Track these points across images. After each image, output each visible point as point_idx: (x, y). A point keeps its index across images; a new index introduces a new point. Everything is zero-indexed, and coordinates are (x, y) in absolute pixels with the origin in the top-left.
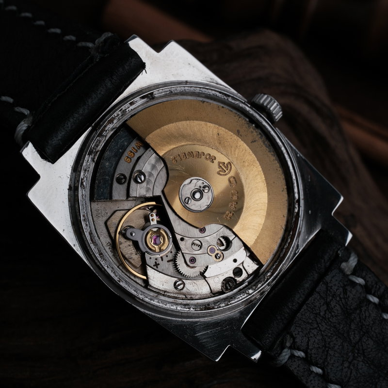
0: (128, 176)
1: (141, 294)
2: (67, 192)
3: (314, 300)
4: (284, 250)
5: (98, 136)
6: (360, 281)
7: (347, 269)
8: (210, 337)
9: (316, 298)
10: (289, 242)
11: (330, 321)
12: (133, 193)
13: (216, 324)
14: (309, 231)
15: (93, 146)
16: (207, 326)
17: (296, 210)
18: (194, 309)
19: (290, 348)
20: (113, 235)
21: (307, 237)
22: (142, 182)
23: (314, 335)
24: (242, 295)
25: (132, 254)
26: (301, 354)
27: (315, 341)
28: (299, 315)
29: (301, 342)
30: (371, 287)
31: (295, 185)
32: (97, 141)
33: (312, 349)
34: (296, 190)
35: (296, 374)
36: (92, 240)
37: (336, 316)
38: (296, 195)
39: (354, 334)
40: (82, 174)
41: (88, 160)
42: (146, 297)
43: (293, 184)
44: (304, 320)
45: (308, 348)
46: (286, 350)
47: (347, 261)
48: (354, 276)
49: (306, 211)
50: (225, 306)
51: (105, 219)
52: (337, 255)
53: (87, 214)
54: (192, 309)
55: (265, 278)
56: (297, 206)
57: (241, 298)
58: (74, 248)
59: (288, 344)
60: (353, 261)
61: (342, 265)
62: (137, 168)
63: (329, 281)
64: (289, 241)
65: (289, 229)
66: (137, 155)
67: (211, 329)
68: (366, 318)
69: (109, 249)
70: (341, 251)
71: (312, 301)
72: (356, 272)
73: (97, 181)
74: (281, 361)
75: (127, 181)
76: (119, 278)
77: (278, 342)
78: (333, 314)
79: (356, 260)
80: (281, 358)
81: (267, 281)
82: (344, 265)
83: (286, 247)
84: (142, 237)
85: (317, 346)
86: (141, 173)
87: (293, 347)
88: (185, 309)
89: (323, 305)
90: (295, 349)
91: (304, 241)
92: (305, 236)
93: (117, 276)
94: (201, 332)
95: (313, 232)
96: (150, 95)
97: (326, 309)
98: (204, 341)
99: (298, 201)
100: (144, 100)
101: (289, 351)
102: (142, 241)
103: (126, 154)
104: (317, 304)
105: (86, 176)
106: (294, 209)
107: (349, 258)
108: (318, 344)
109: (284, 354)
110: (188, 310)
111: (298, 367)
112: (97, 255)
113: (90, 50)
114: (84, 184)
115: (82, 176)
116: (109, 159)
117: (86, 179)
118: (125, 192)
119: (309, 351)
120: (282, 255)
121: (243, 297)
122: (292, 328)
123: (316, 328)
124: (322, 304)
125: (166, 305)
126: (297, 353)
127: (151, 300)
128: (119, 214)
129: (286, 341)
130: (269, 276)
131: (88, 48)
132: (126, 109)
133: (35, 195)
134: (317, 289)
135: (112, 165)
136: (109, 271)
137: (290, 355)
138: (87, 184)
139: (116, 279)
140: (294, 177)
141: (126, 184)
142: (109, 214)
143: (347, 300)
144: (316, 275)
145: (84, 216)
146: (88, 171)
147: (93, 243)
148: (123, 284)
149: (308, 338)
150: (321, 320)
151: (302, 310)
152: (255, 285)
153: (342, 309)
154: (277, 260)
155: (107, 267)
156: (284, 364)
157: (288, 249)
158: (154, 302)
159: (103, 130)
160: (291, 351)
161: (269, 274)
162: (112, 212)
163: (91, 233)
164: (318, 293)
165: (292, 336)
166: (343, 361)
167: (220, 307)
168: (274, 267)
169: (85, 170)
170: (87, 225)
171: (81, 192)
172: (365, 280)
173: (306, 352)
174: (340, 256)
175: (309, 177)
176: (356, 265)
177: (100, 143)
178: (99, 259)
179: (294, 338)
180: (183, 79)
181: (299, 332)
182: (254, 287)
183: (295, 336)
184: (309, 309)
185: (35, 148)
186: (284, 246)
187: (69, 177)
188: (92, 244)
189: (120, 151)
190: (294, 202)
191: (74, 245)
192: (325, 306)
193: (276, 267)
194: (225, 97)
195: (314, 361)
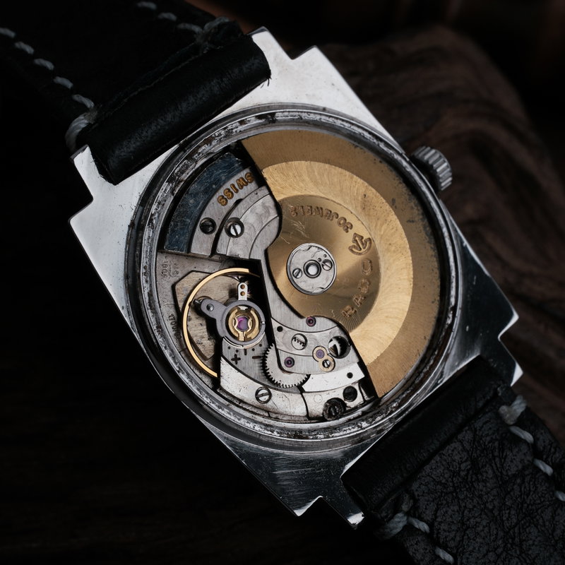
0: (218, 223)
1: (206, 397)
2: (126, 229)
3: (453, 451)
4: (422, 375)
5: (186, 159)
6: (527, 436)
7: (508, 416)
8: (294, 480)
9: (455, 448)
10: (432, 365)
11: (474, 487)
12: (221, 249)
13: (306, 463)
14: (462, 355)
15: (176, 171)
16: (293, 463)
17: (449, 321)
18: (278, 433)
19: (408, 514)
20: (181, 305)
21: (457, 364)
22: (238, 236)
23: (448, 503)
24: (350, 427)
25: (203, 337)
26: (424, 527)
27: (446, 512)
28: (427, 468)
29: (426, 509)
30: (542, 448)
31: (454, 285)
32: (184, 166)
33: (441, 522)
34: (453, 292)
35: (411, 554)
36: (150, 305)
37: (483, 481)
38: (453, 300)
40: (154, 207)
41: (166, 190)
42: (213, 403)
43: (450, 283)
44: (433, 476)
45: (434, 520)
46: (400, 515)
47: (509, 404)
48: (519, 428)
49: (462, 326)
50: (325, 438)
51: (173, 280)
52: (496, 393)
53: (150, 265)
54: (275, 433)
55: (387, 409)
56: (451, 316)
57: (348, 432)
58: (122, 312)
59: (405, 508)
60: (519, 407)
61: (500, 409)
62: (234, 215)
63: (478, 428)
64: (432, 362)
65: (434, 346)
66: (236, 197)
67: (298, 468)
69: (171, 324)
70: (502, 389)
71: (450, 452)
72: (521, 422)
73: (172, 223)
74: (391, 530)
75: (216, 232)
76: (179, 368)
77: (389, 501)
78: (480, 477)
79: (523, 405)
80: (391, 525)
81: (390, 414)
82: (504, 409)
83: (425, 370)
84: (223, 315)
85: (450, 519)
86: (237, 221)
87: (414, 512)
88: (266, 432)
89: (466, 461)
90: (414, 517)
91: (452, 368)
92: (454, 361)
93: (176, 363)
94: (282, 470)
95: (468, 358)
96: (270, 117)
97: (469, 467)
98: (285, 483)
99: (454, 309)
100: (260, 121)
101: (406, 518)
102: (221, 321)
103: (221, 192)
104: (457, 458)
105: (159, 211)
106: (446, 319)
107: (513, 401)
108: (451, 517)
109: (396, 520)
110: (270, 433)
111: (416, 544)
112: (154, 328)
113: (195, 36)
114: (154, 222)
115: (153, 211)
116: (195, 195)
117: (158, 217)
118: (210, 246)
119: (436, 524)
120: (417, 382)
121: (353, 430)
122: (415, 486)
123: (451, 493)
124: (464, 460)
125: (239, 419)
126: (418, 523)
127: (219, 407)
128: (194, 277)
129: (403, 502)
130: (394, 407)
131: (194, 33)
132: (232, 129)
134: (460, 437)
135: (199, 204)
136: (167, 353)
137: (405, 523)
138: (159, 223)
139: (176, 367)
140: (453, 274)
141: (214, 235)
142: (180, 275)
143: (503, 460)
144: (461, 416)
145: (145, 268)
146: (163, 205)
147: (151, 309)
148: (183, 377)
149: (437, 504)
150: (460, 482)
151: (433, 461)
152: (371, 417)
154: (410, 387)
155: (165, 347)
156: (395, 535)
157: (428, 374)
158: (223, 412)
159: (195, 151)
160: (407, 519)
161: (395, 405)
162: (185, 272)
163: (150, 294)
164: (461, 442)
165: (412, 497)
167: (316, 438)
168: (404, 396)
169: (159, 203)
170: (147, 281)
171: (147, 233)
172: (534, 436)
173: (431, 525)
174: (500, 394)
175: (475, 278)
176: (522, 413)
177: (187, 168)
178: (156, 334)
179: (416, 501)
180: (321, 104)
181: (424, 493)
182: (370, 420)
183: (417, 497)
184: (444, 463)
185: (94, 157)
186: (423, 369)
187: (134, 208)
188: (150, 311)
189: (214, 186)
190: (447, 309)
191: (123, 308)
192: (469, 463)
193: (406, 396)
194: (375, 141)
195: (441, 541)
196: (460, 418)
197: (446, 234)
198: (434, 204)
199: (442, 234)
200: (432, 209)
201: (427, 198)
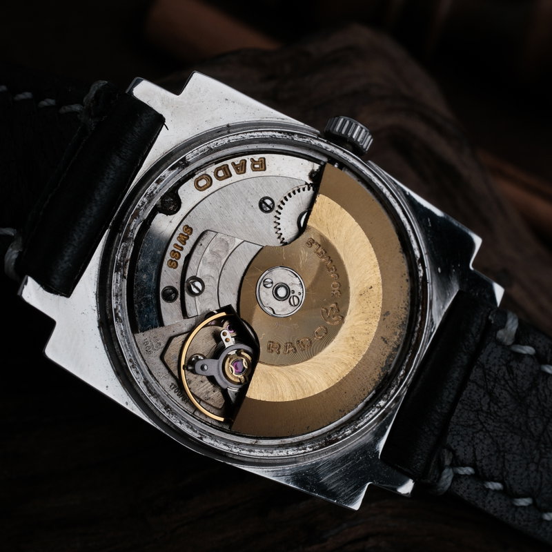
0: (178, 287)
1: (235, 448)
2: (97, 331)
3: (470, 393)
4: (416, 334)
5: (122, 242)
6: (528, 350)
7: (506, 338)
8: (341, 479)
9: (472, 390)
10: (421, 322)
11: (499, 416)
12: (191, 311)
13: (345, 459)
14: (444, 297)
15: (119, 258)
16: (333, 464)
17: (421, 274)
18: (310, 448)
19: (452, 466)
20: (176, 373)
21: (442, 307)
22: (201, 292)
23: (481, 440)
24: (371, 412)
25: (208, 392)
26: (469, 470)
27: (483, 449)
28: (454, 419)
29: (465, 454)
30: (544, 354)
31: (412, 238)
32: (123, 249)
33: (482, 460)
34: (415, 245)
35: (466, 499)
36: (150, 392)
37: (505, 407)
38: (417, 253)
39: (535, 424)
40: (114, 301)
41: (117, 280)
42: (243, 450)
43: (408, 238)
44: (461, 423)
45: (476, 460)
46: (446, 471)
47: (503, 326)
48: (519, 346)
49: (434, 270)
50: (353, 432)
51: (159, 352)
52: (489, 322)
53: (134, 356)
54: (308, 449)
55: (397, 379)
56: (420, 268)
57: (371, 416)
58: (128, 407)
59: (447, 462)
60: (512, 325)
61: (498, 335)
62: (189, 275)
63: (485, 362)
64: (420, 319)
65: (416, 303)
66: (184, 254)
67: (339, 467)
68: (546, 399)
69: (175, 392)
70: (492, 315)
71: (468, 395)
72: (519, 339)
73: (136, 306)
74: (443, 488)
75: (179, 296)
76: (200, 434)
77: (433, 464)
78: (500, 404)
79: (516, 321)
80: (442, 484)
81: (401, 384)
82: (501, 333)
83: (417, 329)
84: (218, 369)
85: (488, 453)
86: (195, 278)
87: (456, 463)
88: (300, 452)
89: (484, 396)
90: (458, 466)
91: (439, 312)
92: (439, 305)
93: (196, 432)
94: (326, 475)
95: (450, 297)
96: (181, 162)
97: (488, 400)
98: (334, 486)
99: (422, 260)
100: (174, 171)
101: (451, 470)
102: (219, 375)
103: (168, 257)
104: (475, 397)
105: (119, 304)
106: (418, 273)
107: (505, 322)
108: (488, 451)
109: (445, 477)
110: (303, 451)
111: (468, 488)
112: (162, 410)
113: (78, 116)
114: (120, 315)
115: (114, 306)
116: (145, 269)
117: (121, 308)
118: (179, 312)
119: (478, 463)
120: (413, 342)
121: (374, 413)
122: (449, 439)
123: (481, 430)
124: (482, 396)
125: (272, 453)
126: (462, 470)
127: (250, 451)
128: (177, 342)
129: (444, 458)
130: (402, 375)
131: (76, 113)
132: (152, 192)
133: (56, 351)
134: (472, 377)
135: (152, 276)
136: (184, 427)
137: (452, 476)
138: (123, 314)
139: (196, 436)
140: (408, 228)
141: (178, 300)
142: (163, 345)
143: (515, 381)
144: (465, 357)
145: (131, 361)
146: (121, 295)
147: (153, 395)
148: (207, 441)
149: (473, 446)
150: (486, 417)
151: (457, 411)
152: (386, 393)
153: (511, 395)
154: (409, 350)
155: (180, 423)
156: (447, 491)
157: (421, 331)
158: (255, 454)
159: (128, 231)
160: (453, 471)
161: (402, 373)
162: (166, 340)
163: (146, 383)
164: (474, 382)
165: (450, 450)
166: (528, 464)
167: (346, 436)
168: (407, 360)
169: (117, 296)
170: (138, 372)
171: (118, 328)
172: (534, 347)
173: (474, 466)
174: (493, 322)
175: (429, 220)
176: (517, 330)
177: (127, 250)
178: (166, 415)
179: (454, 452)
180: (223, 123)
181: (458, 442)
182: (386, 396)
183: (454, 449)
184: (466, 407)
185: (39, 282)
186: (414, 328)
187: (95, 308)
188: (152, 398)
189: (159, 252)
190: (415, 263)
191: (127, 403)
192: (487, 397)
193: (409, 360)
194: (288, 137)
195: (487, 475)
196: (465, 359)
197: (388, 194)
198: (366, 171)
199: (384, 195)
200: (366, 176)
201: (357, 168)
